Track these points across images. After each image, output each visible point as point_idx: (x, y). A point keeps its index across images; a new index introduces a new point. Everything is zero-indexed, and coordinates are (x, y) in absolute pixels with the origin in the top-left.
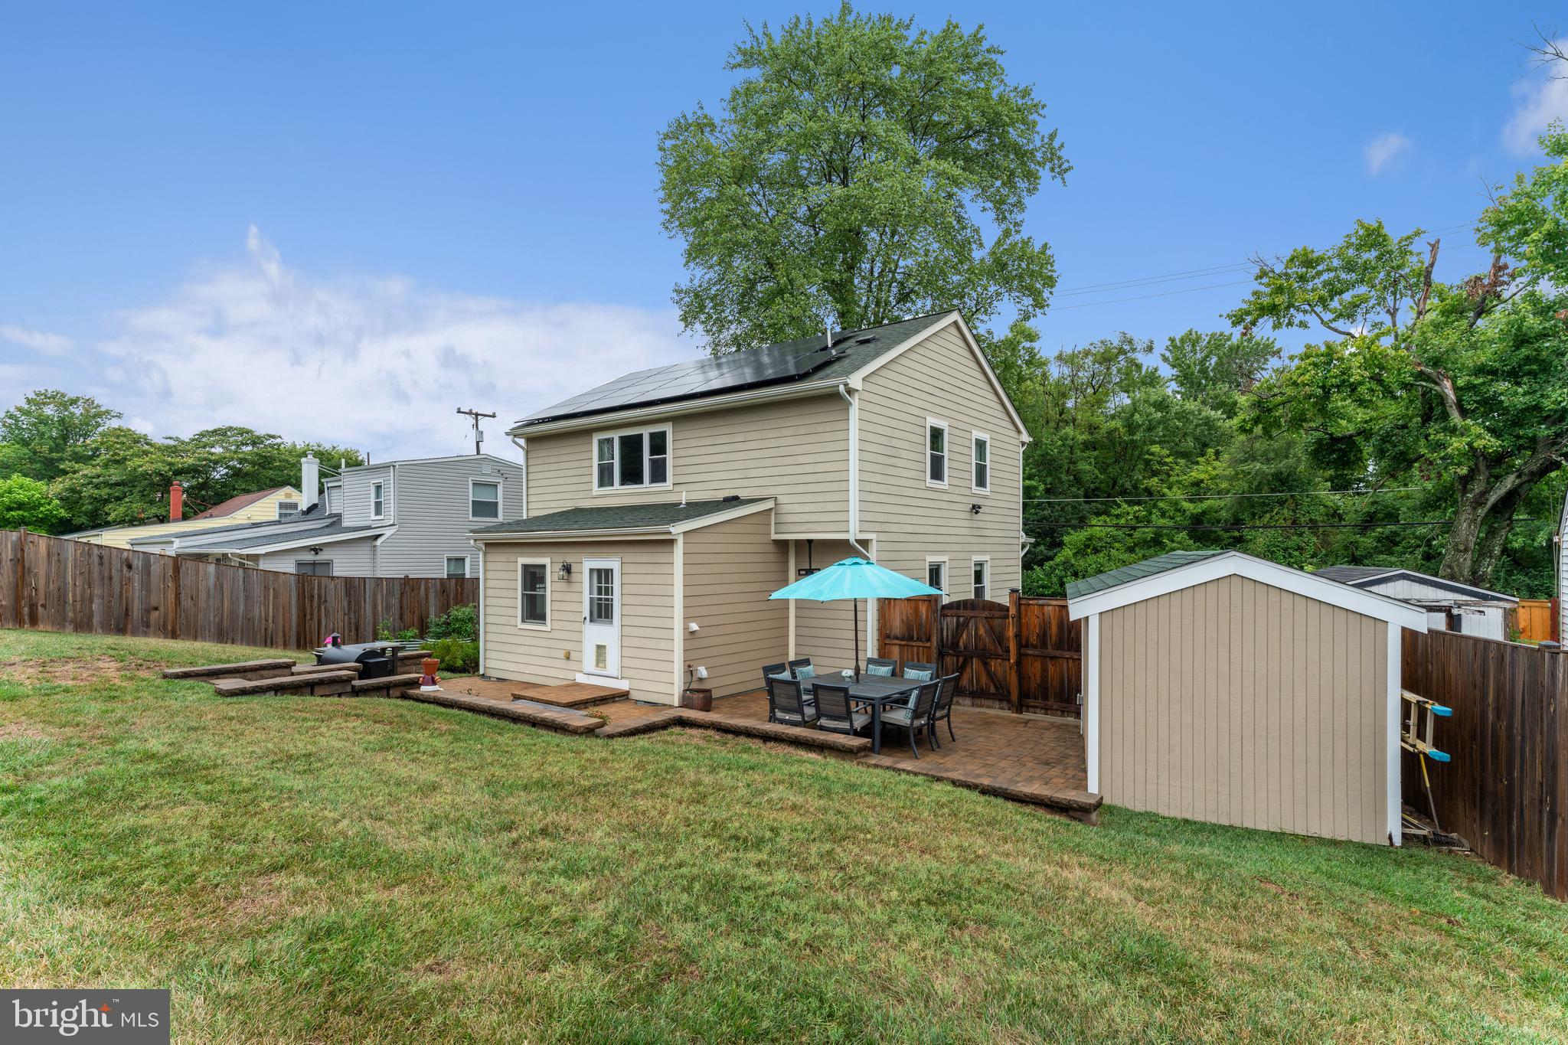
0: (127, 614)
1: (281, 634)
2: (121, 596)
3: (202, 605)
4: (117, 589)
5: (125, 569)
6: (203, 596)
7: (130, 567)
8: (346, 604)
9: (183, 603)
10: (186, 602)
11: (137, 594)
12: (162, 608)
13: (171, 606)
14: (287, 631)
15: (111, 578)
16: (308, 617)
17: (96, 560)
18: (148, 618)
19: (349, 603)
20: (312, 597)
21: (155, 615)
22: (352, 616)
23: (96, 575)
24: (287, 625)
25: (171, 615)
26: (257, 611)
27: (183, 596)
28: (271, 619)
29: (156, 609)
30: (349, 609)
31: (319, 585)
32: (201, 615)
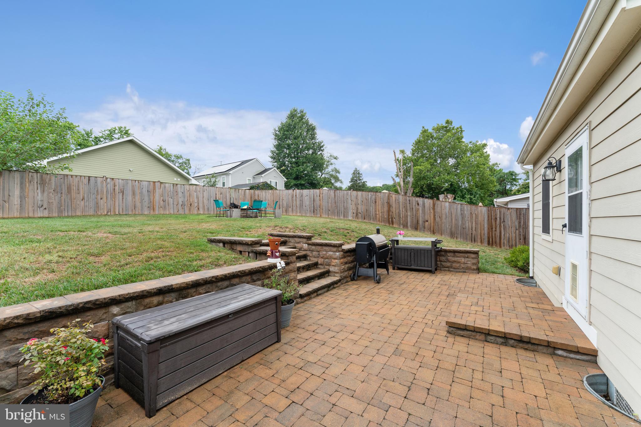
0: (418, 223)
1: (479, 237)
2: (416, 216)
3: (444, 220)
4: (415, 213)
5: (417, 205)
6: (444, 216)
7: (418, 204)
8: (517, 224)
9: (437, 219)
10: (438, 219)
11: (421, 215)
12: (429, 221)
13: (432, 221)
14: (482, 235)
15: (413, 209)
16: (494, 229)
17: (408, 201)
18: (425, 225)
19: (520, 223)
20: (496, 219)
21: (427, 223)
22: (521, 231)
23: (408, 208)
24: (483, 232)
25: (432, 224)
26: (468, 224)
27: (436, 216)
28: (474, 228)
29: (427, 221)
30: (520, 226)
31: (500, 212)
32: (443, 225)
